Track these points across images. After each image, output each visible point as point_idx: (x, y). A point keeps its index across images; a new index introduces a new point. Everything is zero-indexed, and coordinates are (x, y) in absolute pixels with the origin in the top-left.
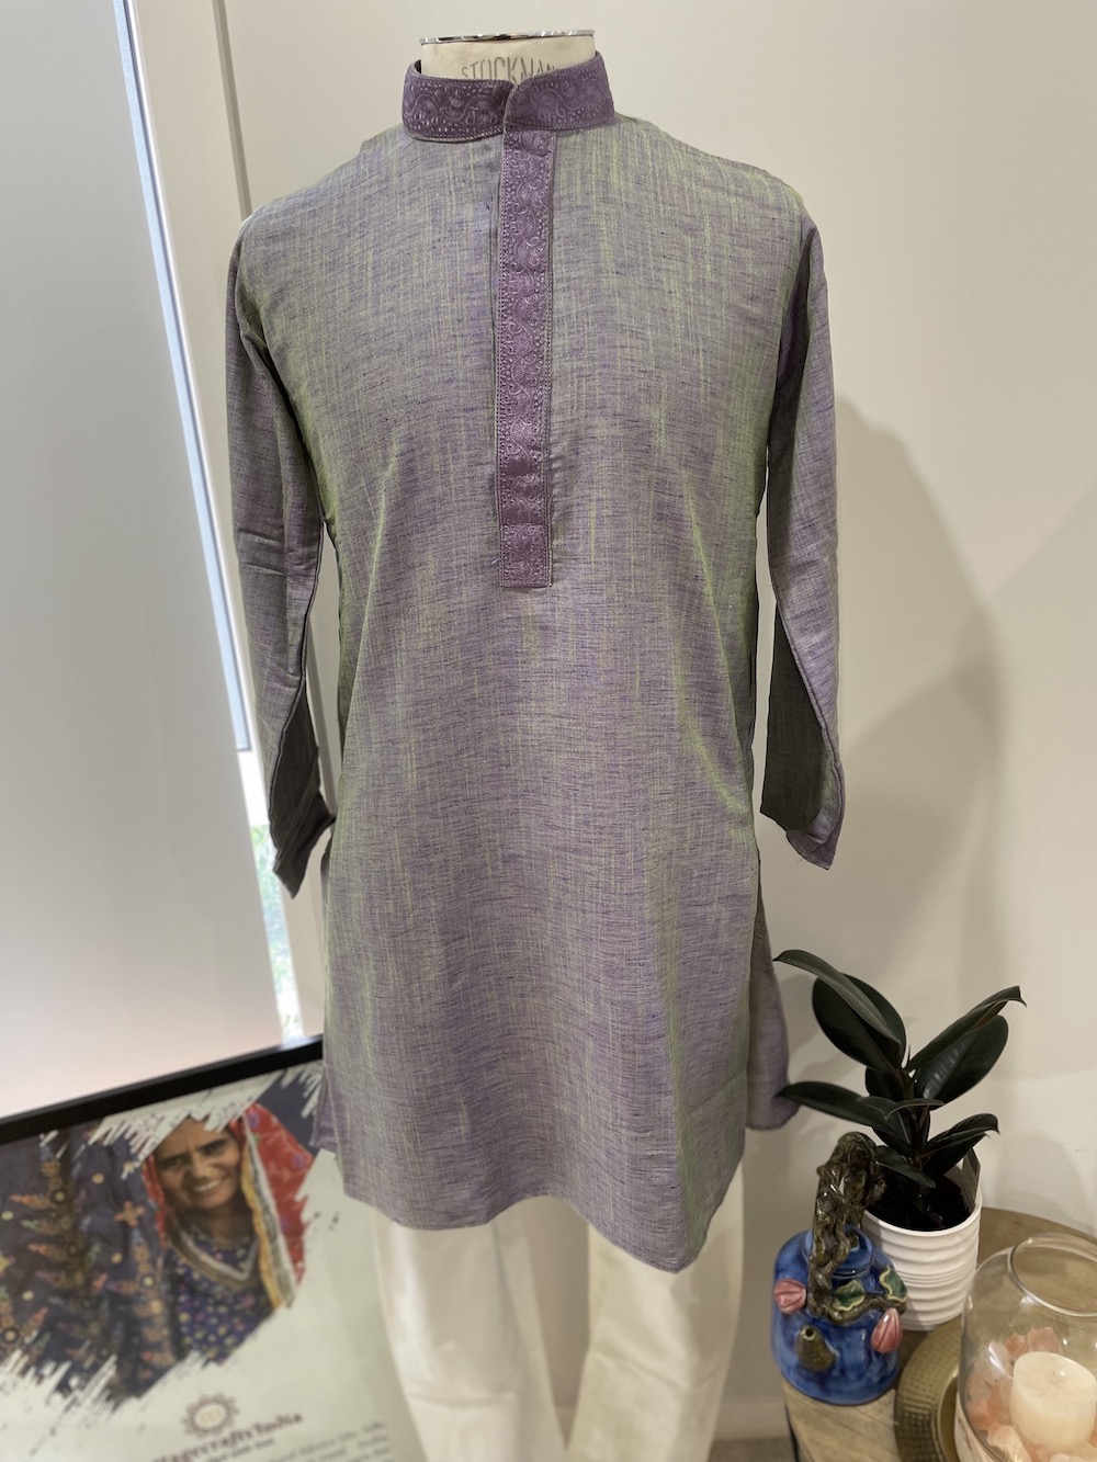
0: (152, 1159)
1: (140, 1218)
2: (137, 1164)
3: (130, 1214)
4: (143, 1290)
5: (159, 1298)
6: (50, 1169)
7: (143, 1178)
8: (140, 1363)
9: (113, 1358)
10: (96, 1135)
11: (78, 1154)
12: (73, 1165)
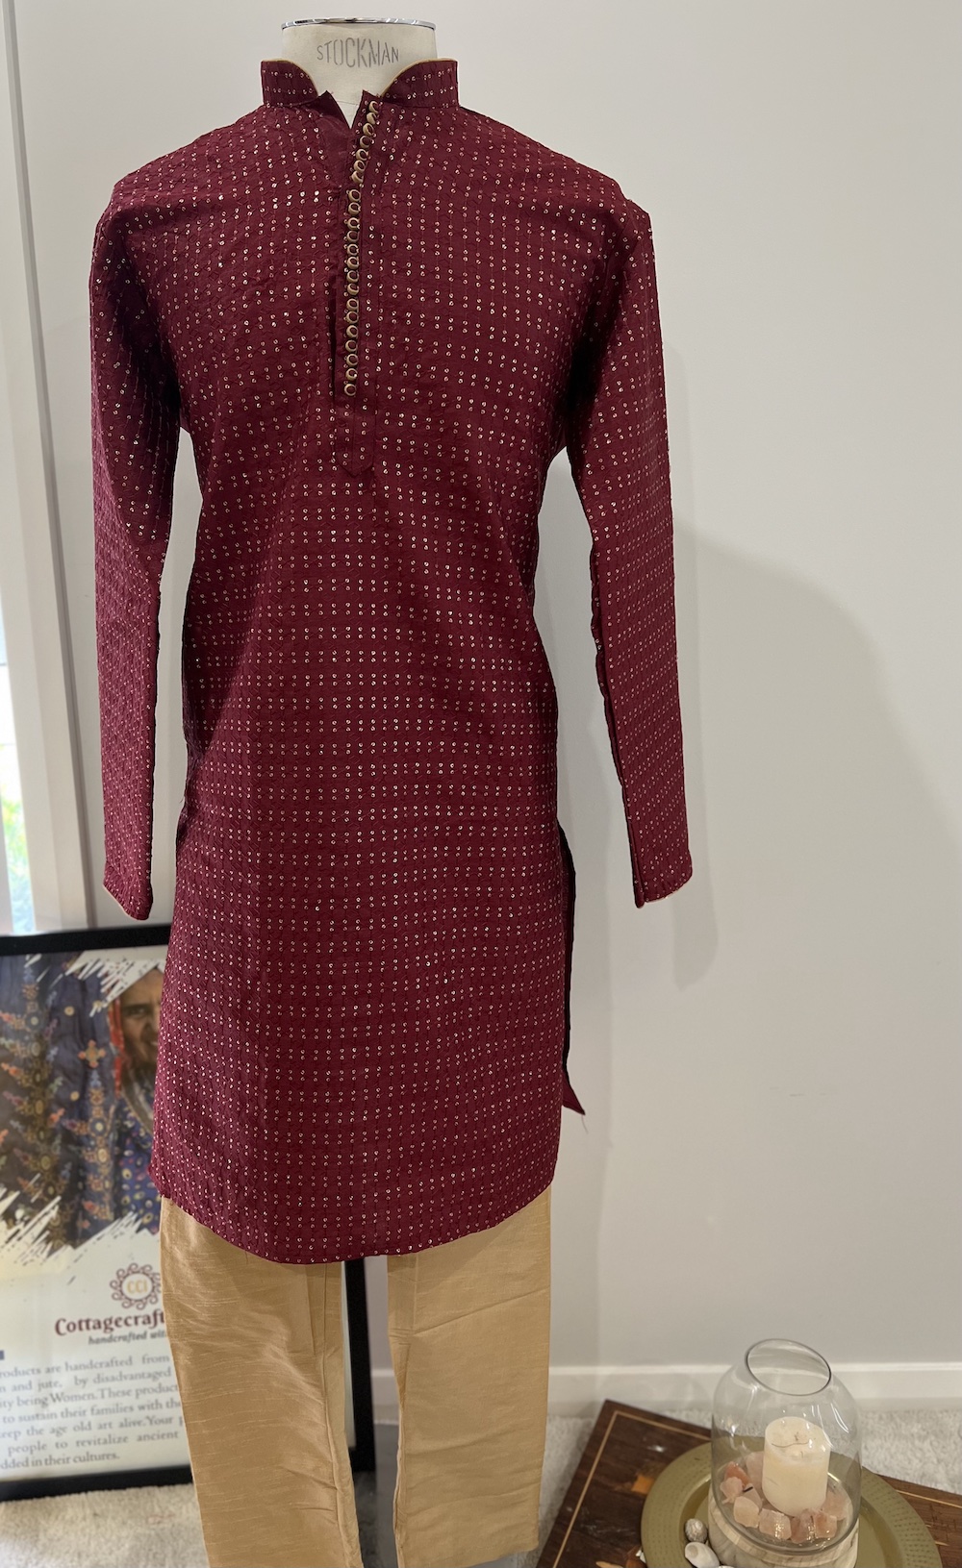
0: (118, 1002)
1: (100, 1061)
2: (105, 1005)
3: (93, 1055)
4: (93, 1135)
5: (107, 1146)
6: (30, 990)
7: (108, 1020)
8: (80, 1212)
9: (58, 1199)
10: (74, 968)
11: (56, 981)
12: (50, 992)
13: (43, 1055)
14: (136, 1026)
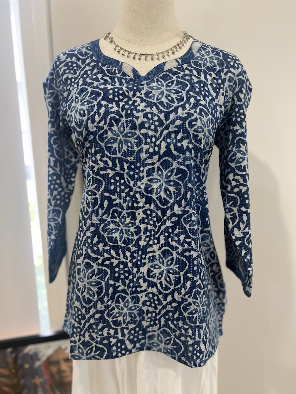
1: (41, 383)
3: (38, 381)
6: (10, 360)
7: (43, 369)
12: (17, 360)
13: (18, 383)
14: (54, 369)
